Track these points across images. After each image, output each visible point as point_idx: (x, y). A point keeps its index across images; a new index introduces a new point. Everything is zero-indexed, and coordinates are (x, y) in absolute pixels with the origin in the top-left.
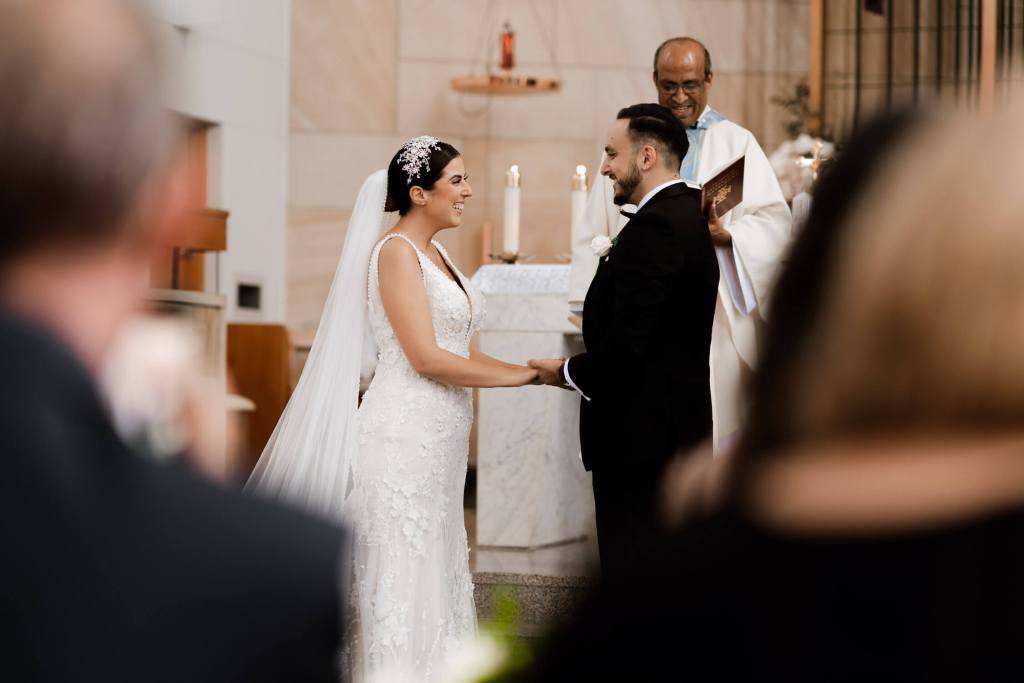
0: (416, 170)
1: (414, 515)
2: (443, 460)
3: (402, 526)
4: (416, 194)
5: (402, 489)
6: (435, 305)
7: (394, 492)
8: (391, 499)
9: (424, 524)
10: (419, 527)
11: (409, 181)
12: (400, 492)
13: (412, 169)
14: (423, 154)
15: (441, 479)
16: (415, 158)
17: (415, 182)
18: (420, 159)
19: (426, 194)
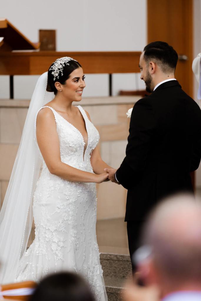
0: (57, 75)
1: (56, 240)
2: (71, 213)
3: (51, 245)
4: (58, 86)
5: (50, 228)
6: (61, 140)
7: (46, 230)
8: (45, 233)
9: (61, 244)
10: (59, 246)
11: (54, 79)
12: (49, 229)
13: (56, 74)
14: (61, 67)
15: (69, 223)
16: (57, 69)
17: (57, 80)
18: (59, 69)
19: (62, 86)
